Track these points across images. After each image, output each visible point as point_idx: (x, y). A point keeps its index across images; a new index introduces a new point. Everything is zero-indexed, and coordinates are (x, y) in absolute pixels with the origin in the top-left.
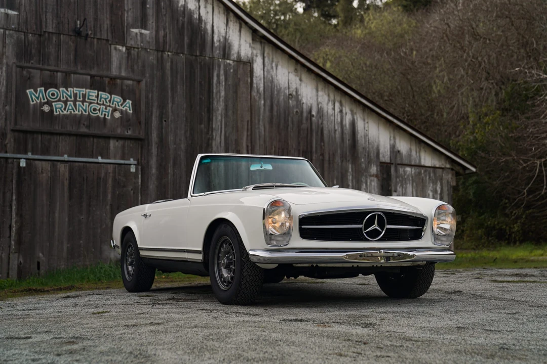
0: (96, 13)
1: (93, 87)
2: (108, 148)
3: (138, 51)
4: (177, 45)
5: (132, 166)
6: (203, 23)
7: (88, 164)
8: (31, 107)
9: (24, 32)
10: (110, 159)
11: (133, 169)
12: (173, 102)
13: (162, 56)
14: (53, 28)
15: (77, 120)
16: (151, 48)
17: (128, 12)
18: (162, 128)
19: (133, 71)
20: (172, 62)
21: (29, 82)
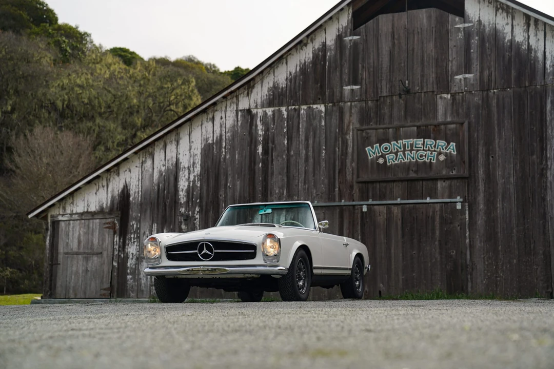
0: (423, 70)
1: (419, 136)
2: (436, 189)
3: (463, 95)
4: (503, 81)
5: (457, 204)
6: (533, 52)
7: (417, 205)
8: (370, 161)
9: (365, 101)
10: (438, 199)
11: (459, 207)
12: (500, 138)
13: (487, 94)
14: (386, 92)
15: (407, 167)
16: (475, 90)
17: (452, 62)
18: (489, 165)
19: (458, 114)
20: (498, 99)
21: (367, 141)
